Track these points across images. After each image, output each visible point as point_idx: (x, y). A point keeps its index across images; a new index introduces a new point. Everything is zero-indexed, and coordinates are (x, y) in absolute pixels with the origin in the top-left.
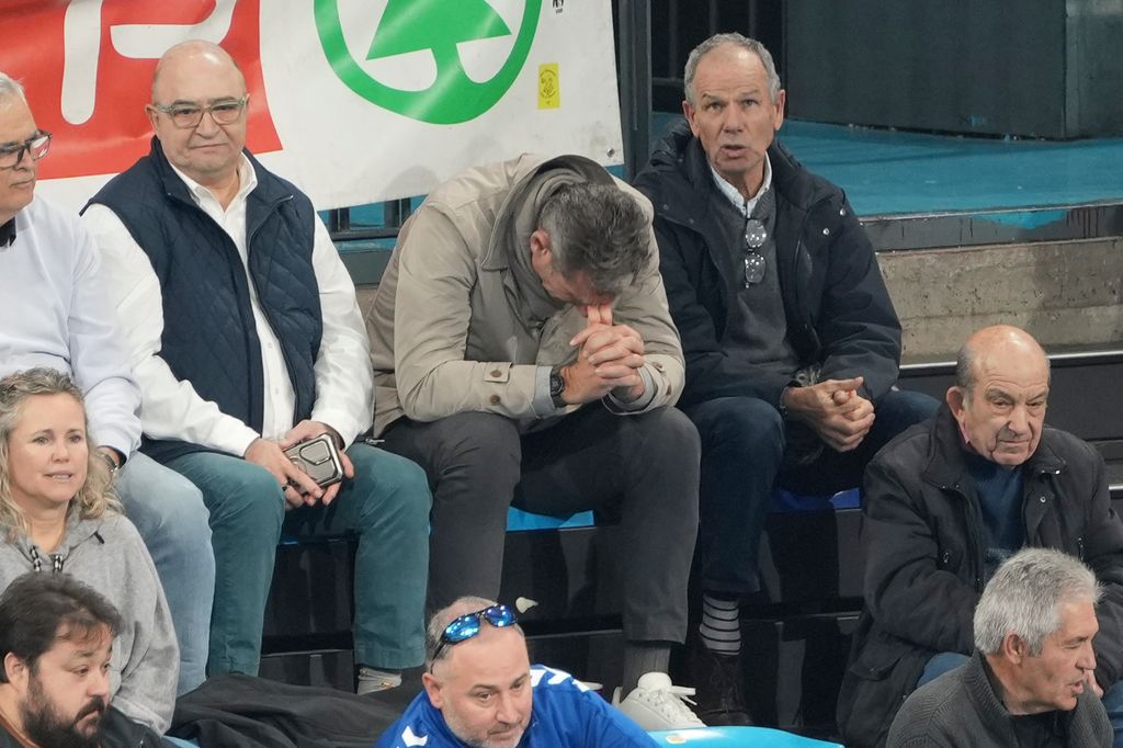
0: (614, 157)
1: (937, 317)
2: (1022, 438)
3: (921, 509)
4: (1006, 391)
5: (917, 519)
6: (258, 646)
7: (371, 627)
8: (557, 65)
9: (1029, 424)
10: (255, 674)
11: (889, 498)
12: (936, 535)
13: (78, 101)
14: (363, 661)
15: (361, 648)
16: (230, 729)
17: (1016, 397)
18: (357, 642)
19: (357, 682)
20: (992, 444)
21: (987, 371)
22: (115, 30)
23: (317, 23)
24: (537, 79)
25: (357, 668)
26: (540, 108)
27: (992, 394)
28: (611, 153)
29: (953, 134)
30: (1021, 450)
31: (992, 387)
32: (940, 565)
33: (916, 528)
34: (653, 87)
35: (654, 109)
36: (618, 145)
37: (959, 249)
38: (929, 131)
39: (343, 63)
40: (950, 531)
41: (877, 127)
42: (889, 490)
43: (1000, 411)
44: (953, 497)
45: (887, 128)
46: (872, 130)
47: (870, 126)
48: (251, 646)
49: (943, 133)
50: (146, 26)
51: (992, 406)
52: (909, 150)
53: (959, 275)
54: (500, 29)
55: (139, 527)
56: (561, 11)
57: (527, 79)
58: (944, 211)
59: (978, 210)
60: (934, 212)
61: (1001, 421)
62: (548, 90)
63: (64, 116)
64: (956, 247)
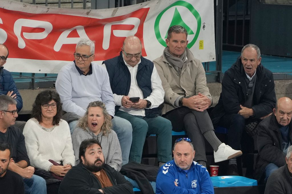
0: (214, 59)
1: (279, 94)
2: (286, 121)
3: (269, 134)
4: (283, 111)
5: (269, 136)
6: (141, 157)
7: (161, 154)
8: (203, 41)
9: (287, 118)
10: (140, 163)
11: (262, 132)
12: (273, 139)
13: (106, 45)
14: (160, 161)
15: (159, 158)
16: (133, 174)
17: (285, 112)
18: (158, 157)
19: (159, 165)
20: (280, 121)
21: (280, 106)
22: (114, 31)
23: (155, 31)
24: (199, 43)
25: (159, 162)
26: (199, 49)
27: (280, 111)
28: (213, 59)
29: (284, 57)
30: (286, 123)
31: (280, 110)
32: (273, 145)
33: (268, 138)
34: (223, 45)
35: (223, 50)
36: (215, 57)
37: (284, 80)
38: (278, 56)
39: (160, 39)
40: (275, 138)
41: (268, 55)
42: (262, 130)
43: (282, 115)
44: (275, 132)
45: (270, 55)
46: (267, 55)
47: (266, 55)
48: (139, 156)
49: (281, 56)
50: (120, 30)
51: (280, 113)
52: (274, 60)
53: (284, 85)
54: (192, 33)
55: (116, 132)
56: (204, 30)
57: (197, 43)
58: (281, 72)
59: (287, 72)
60: (279, 72)
61: (281, 117)
62: (201, 46)
63: (103, 48)
64: (283, 80)
